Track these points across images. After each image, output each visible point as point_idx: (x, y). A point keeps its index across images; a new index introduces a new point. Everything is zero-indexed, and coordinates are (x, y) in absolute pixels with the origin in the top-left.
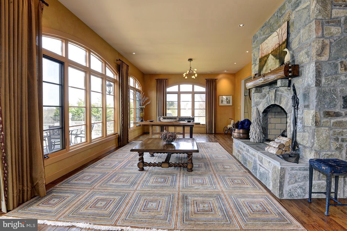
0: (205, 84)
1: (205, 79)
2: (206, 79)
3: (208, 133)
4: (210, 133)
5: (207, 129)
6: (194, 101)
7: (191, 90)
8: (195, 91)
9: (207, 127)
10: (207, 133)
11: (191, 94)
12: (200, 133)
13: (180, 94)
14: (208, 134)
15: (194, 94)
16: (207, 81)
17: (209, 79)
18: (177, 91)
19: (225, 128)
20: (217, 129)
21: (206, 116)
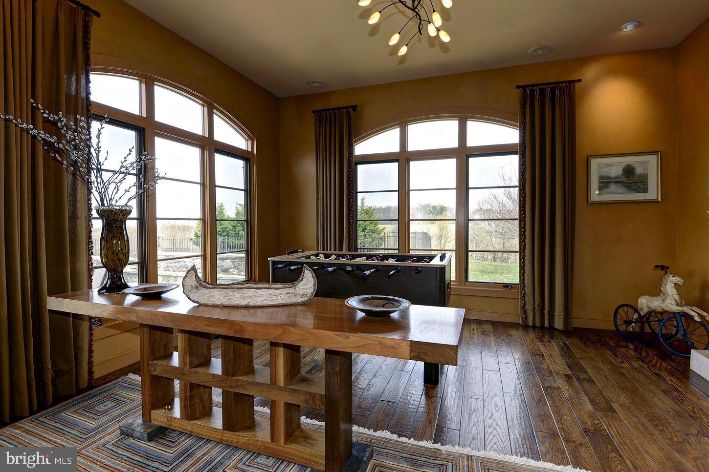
0: (519, 112)
1: (518, 87)
2: (524, 87)
3: (530, 323)
4: (542, 327)
5: (529, 307)
6: (464, 187)
7: (454, 143)
8: (471, 142)
9: (529, 298)
10: (526, 327)
11: (455, 159)
12: (494, 324)
13: (408, 161)
14: (530, 330)
15: (468, 156)
16: (525, 92)
17: (537, 85)
18: (396, 148)
19: (620, 311)
20: (576, 312)
21: (522, 251)
